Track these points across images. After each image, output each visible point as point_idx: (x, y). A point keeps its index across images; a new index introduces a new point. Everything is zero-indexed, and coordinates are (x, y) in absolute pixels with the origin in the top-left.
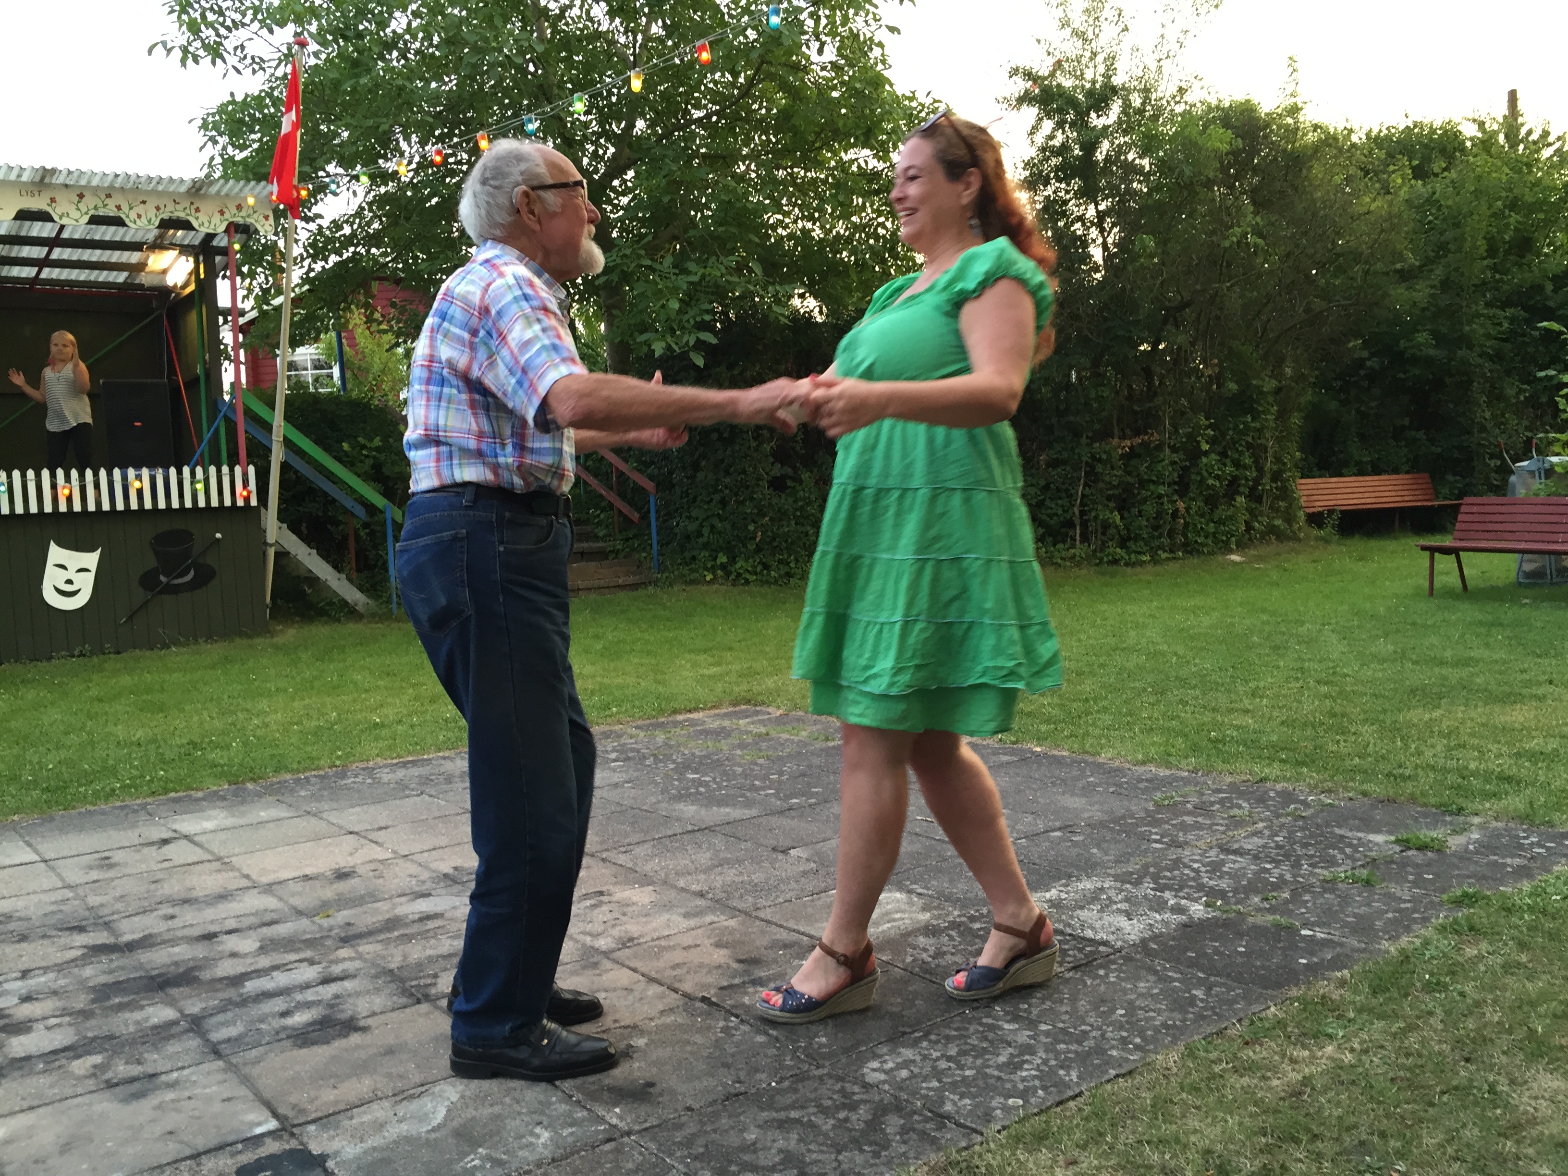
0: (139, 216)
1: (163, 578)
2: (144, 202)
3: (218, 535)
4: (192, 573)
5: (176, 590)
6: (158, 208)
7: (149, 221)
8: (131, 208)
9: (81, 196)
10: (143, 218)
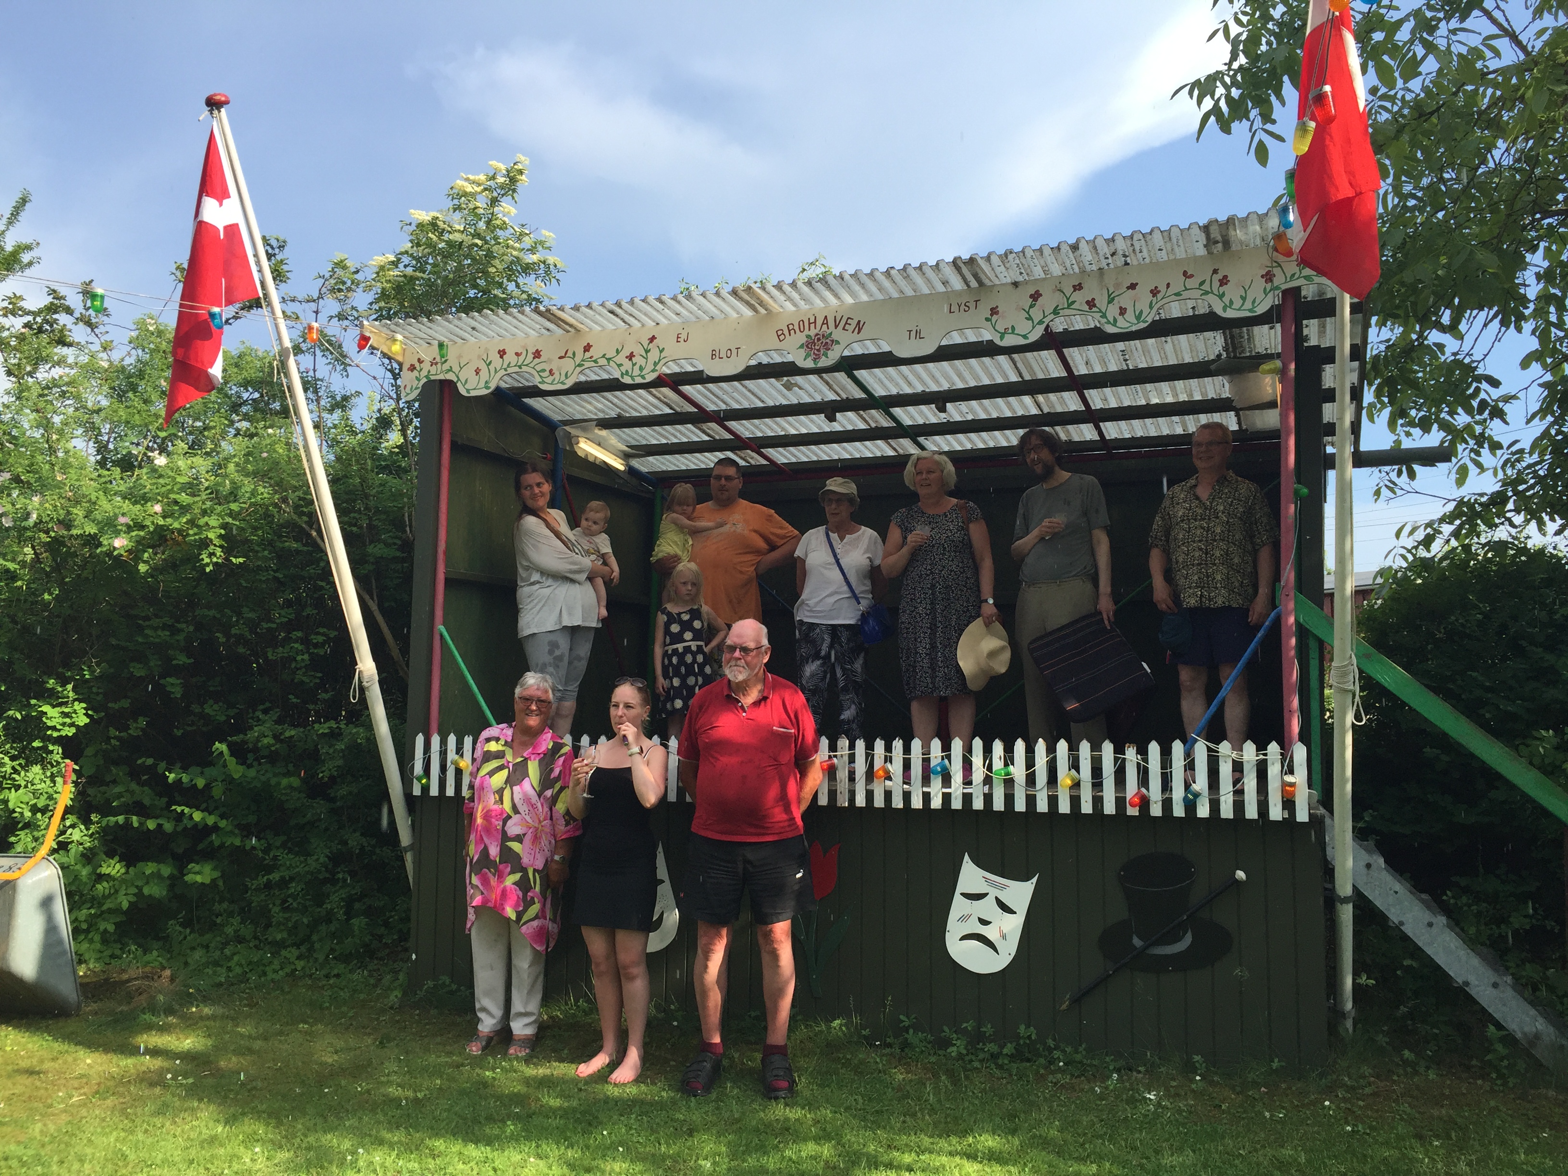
0: (1123, 311)
1: (1137, 942)
2: (1133, 286)
3: (1241, 875)
4: (1188, 940)
5: (1161, 965)
6: (1155, 292)
7: (1138, 318)
8: (1111, 301)
9: (1035, 296)
10: (1130, 316)
